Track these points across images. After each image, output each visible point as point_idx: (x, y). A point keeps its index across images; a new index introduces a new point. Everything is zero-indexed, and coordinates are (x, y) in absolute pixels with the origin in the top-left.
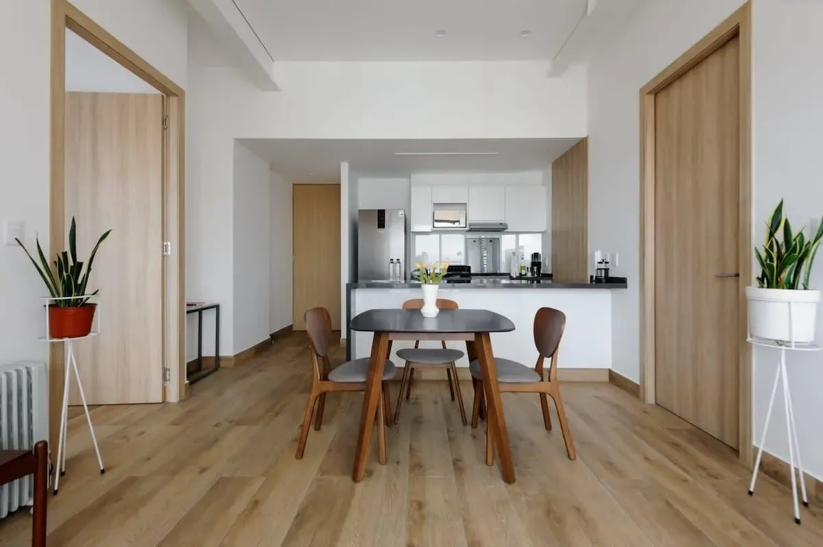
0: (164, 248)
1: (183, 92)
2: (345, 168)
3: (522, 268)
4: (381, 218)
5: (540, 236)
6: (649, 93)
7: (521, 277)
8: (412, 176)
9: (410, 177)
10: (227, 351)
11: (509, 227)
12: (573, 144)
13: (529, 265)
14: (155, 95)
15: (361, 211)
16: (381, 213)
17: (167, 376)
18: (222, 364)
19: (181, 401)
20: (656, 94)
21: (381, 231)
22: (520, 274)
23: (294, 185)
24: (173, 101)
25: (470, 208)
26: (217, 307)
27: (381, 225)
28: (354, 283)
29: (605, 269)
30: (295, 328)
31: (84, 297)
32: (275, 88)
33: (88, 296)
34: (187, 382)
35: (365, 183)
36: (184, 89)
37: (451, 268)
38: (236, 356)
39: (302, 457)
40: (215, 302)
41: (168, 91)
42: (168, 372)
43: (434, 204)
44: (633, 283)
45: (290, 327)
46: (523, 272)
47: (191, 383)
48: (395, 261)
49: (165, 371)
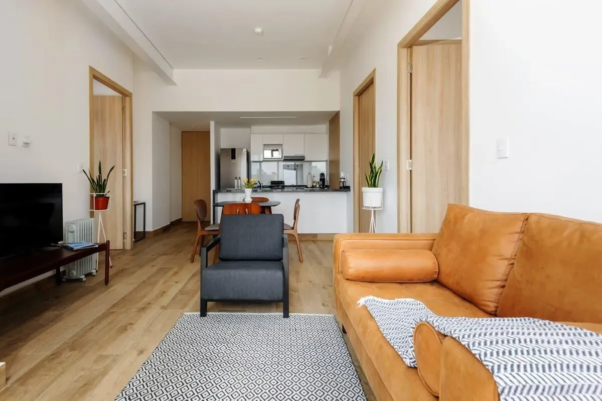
0: (124, 172)
1: (131, 94)
2: (212, 124)
3: (314, 182)
4: (233, 153)
5: (325, 162)
6: (356, 95)
7: (313, 187)
8: (252, 127)
9: (250, 128)
10: (150, 228)
11: (306, 158)
12: (334, 114)
13: (318, 180)
14: (119, 96)
15: (222, 149)
16: (233, 151)
17: (125, 237)
18: (147, 236)
19: (132, 248)
20: (359, 96)
21: (233, 161)
22: (313, 186)
23: (182, 132)
24: (128, 99)
25: (285, 147)
26: (144, 204)
27: (233, 157)
28: (219, 189)
29: (343, 182)
30: (183, 220)
31: (105, 194)
32: (174, 84)
33: (107, 193)
34: (134, 240)
35: (224, 131)
36: (131, 92)
37: (273, 182)
38: (154, 231)
39: (193, 262)
40: (143, 201)
41: (125, 95)
42: (125, 235)
43: (264, 145)
44: (352, 188)
45: (181, 219)
46: (314, 185)
47: (136, 242)
48: (238, 178)
49: (124, 234)
